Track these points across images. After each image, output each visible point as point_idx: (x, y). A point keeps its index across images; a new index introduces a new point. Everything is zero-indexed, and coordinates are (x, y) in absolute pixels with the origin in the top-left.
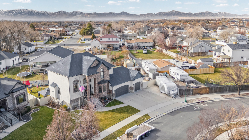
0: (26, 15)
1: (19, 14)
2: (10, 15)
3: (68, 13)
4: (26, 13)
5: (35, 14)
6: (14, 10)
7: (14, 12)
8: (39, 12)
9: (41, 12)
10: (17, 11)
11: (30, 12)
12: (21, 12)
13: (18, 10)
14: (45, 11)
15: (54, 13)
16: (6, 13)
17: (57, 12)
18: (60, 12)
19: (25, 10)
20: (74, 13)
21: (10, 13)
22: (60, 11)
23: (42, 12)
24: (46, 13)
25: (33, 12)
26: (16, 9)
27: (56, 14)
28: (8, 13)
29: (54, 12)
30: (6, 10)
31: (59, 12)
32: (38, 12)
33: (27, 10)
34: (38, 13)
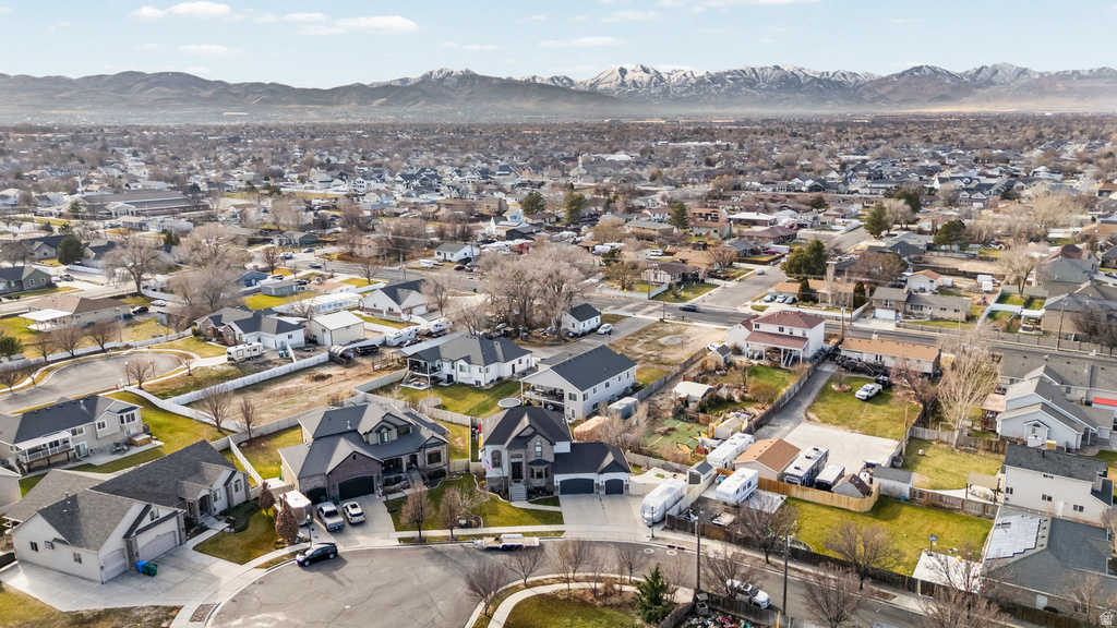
0: (771, 90)
1: (743, 88)
2: (714, 91)
3: (951, 75)
4: (772, 83)
5: (807, 84)
6: (729, 73)
7: (731, 79)
8: (825, 76)
9: (831, 75)
10: (739, 74)
11: (786, 77)
12: (752, 79)
13: (744, 72)
15: (888, 78)
16: (702, 86)
17: (900, 71)
18: (912, 74)
19: (769, 71)
20: (981, 76)
21: (714, 83)
22: (914, 68)
23: (834, 75)
24: (852, 81)
25: (798, 77)
26: (738, 67)
27: (894, 82)
28: (709, 83)
29: (885, 75)
30: (703, 73)
31: (908, 71)
32: (818, 76)
33: (777, 68)
34: (820, 81)
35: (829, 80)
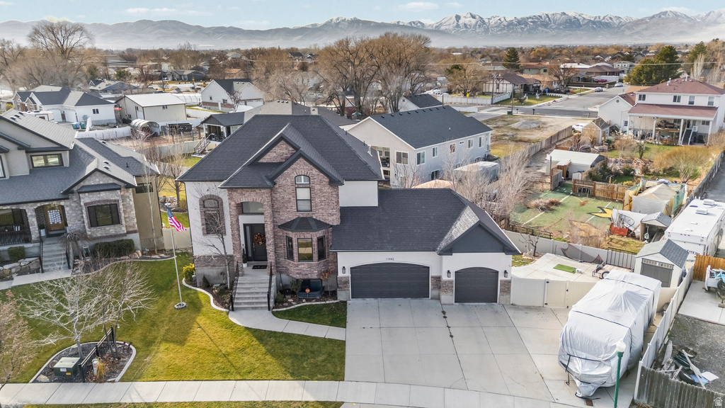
0: (559, 29)
1: (540, 28)
2: (519, 30)
3: (688, 17)
4: (560, 24)
5: (585, 25)
6: (530, 18)
7: (531, 22)
8: (597, 19)
9: (601, 18)
10: (537, 18)
11: (570, 20)
12: (546, 22)
13: (541, 17)
14: (613, 14)
15: (642, 20)
16: (511, 27)
17: (651, 15)
18: (660, 17)
19: (558, 16)
20: (709, 18)
21: (520, 24)
22: (661, 13)
23: (604, 18)
24: (617, 22)
25: (578, 20)
26: (537, 14)
27: (647, 22)
28: (516, 25)
29: (640, 18)
30: (512, 18)
31: (656, 15)
32: (592, 19)
33: (564, 14)
34: (594, 22)
35: (600, 22)
